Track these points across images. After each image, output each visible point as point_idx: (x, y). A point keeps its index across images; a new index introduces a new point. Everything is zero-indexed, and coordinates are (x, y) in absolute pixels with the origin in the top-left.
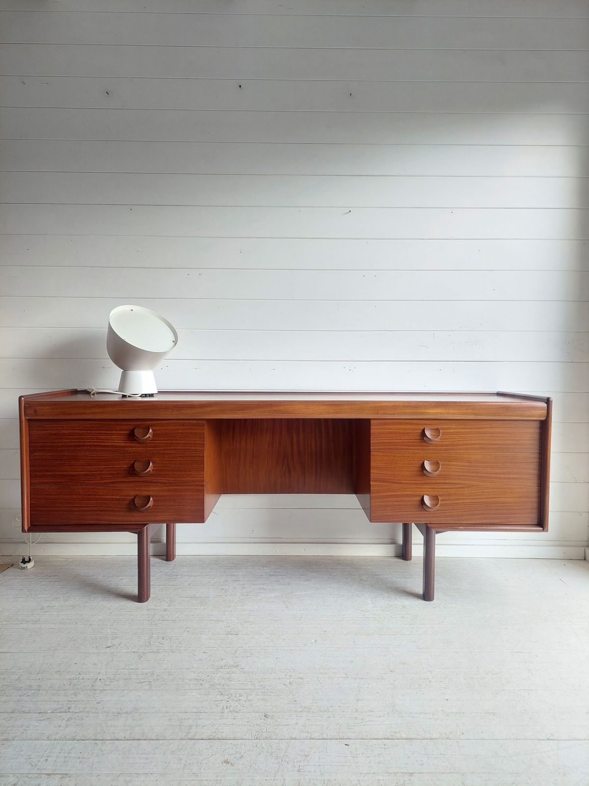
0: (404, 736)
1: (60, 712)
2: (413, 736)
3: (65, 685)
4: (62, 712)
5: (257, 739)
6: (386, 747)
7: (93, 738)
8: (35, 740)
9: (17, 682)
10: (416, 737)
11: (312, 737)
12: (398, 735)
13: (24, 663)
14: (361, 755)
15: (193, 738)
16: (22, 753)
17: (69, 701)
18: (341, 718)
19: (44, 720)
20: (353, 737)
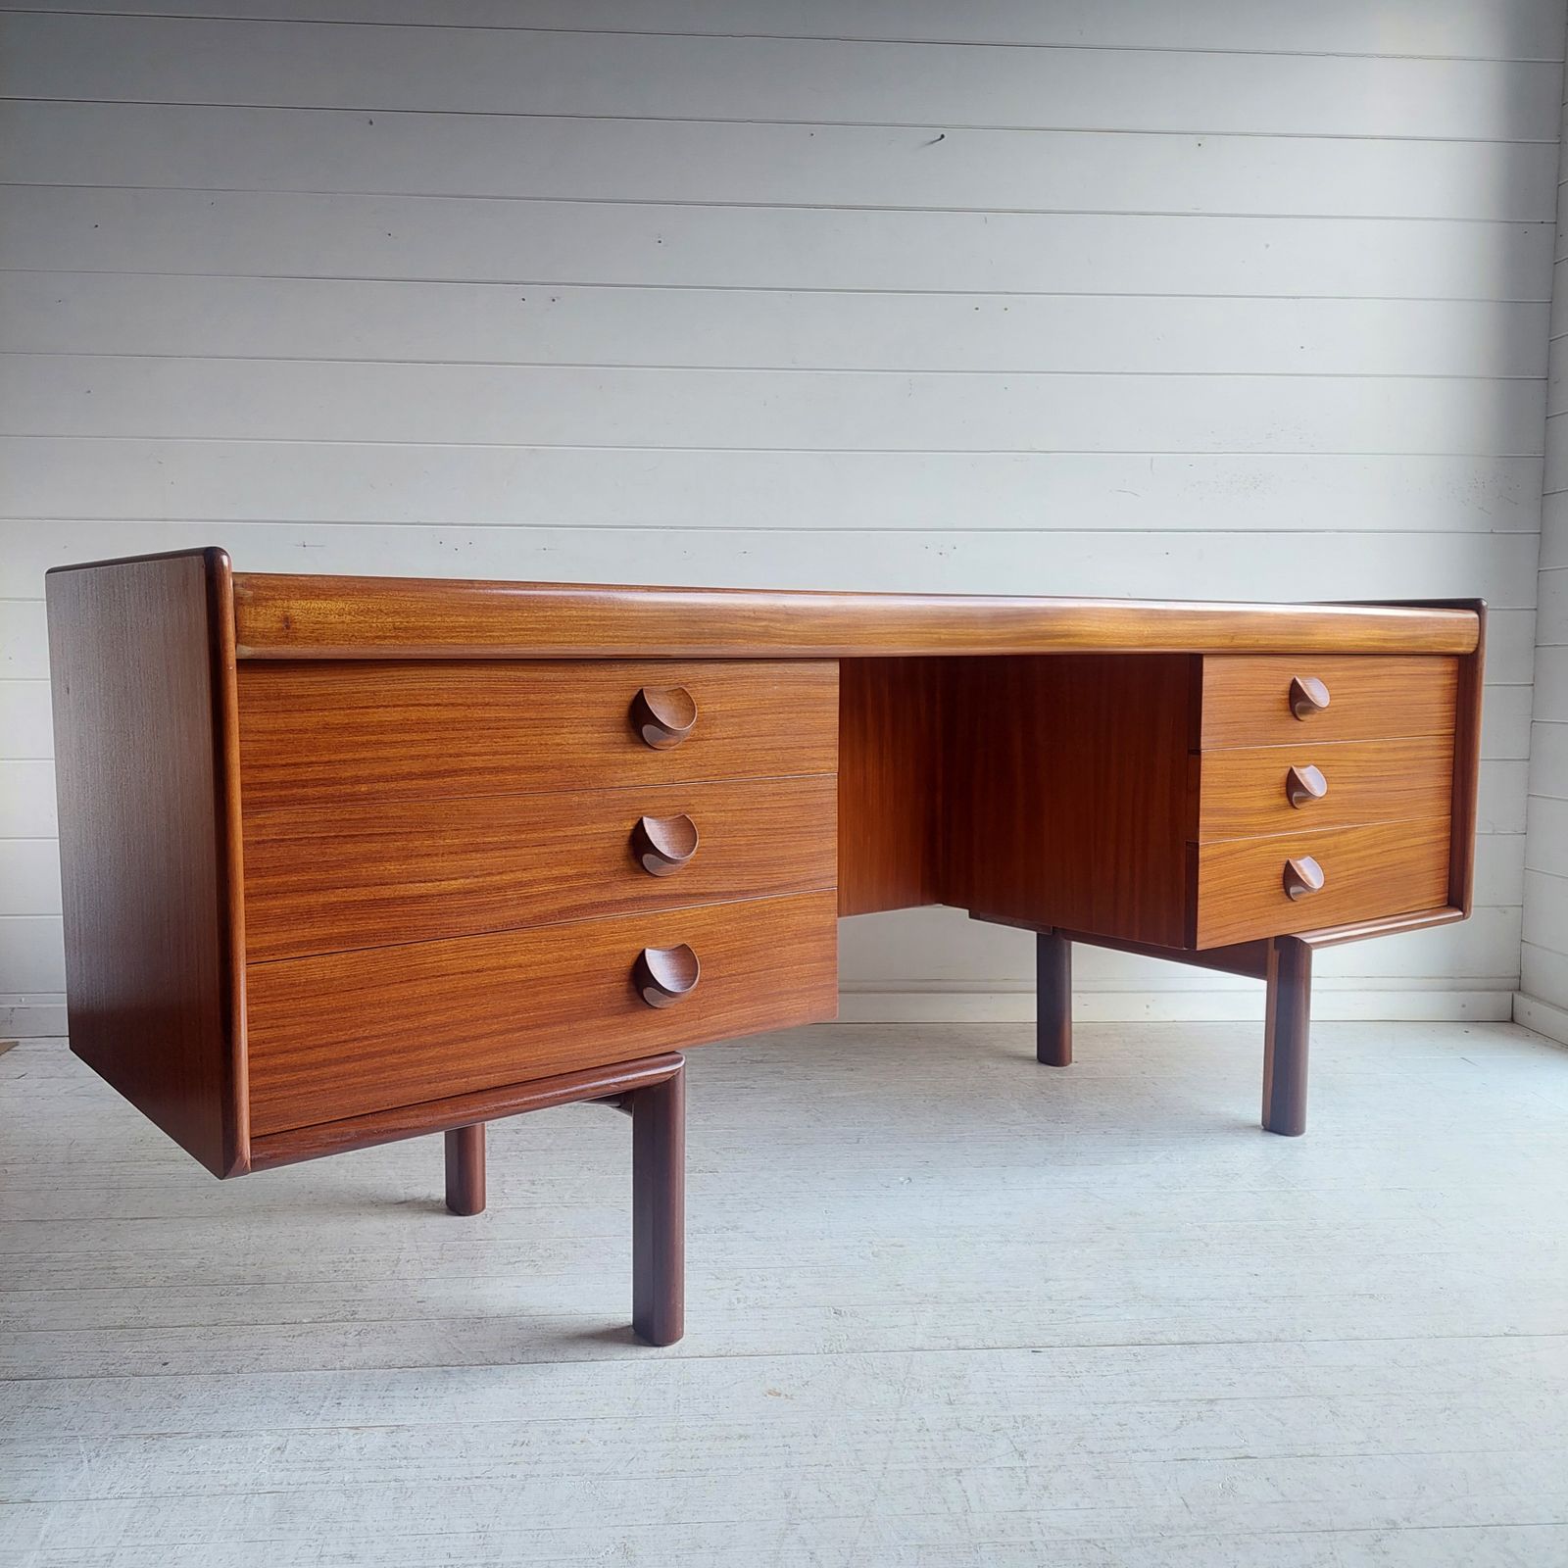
0: (1175, 1339)
1: (334, 1321)
2: (1195, 1338)
3: (322, 1272)
4: (338, 1321)
5: (831, 1352)
6: (1139, 1358)
7: (436, 1363)
8: (294, 1370)
9: (200, 1271)
10: (1203, 1339)
11: (961, 1345)
12: (1162, 1338)
13: (200, 1237)
14: (1085, 1373)
15: (677, 1355)
16: (272, 1394)
17: (348, 1301)
18: (1018, 1311)
19: (300, 1335)
20: (1058, 1343)
